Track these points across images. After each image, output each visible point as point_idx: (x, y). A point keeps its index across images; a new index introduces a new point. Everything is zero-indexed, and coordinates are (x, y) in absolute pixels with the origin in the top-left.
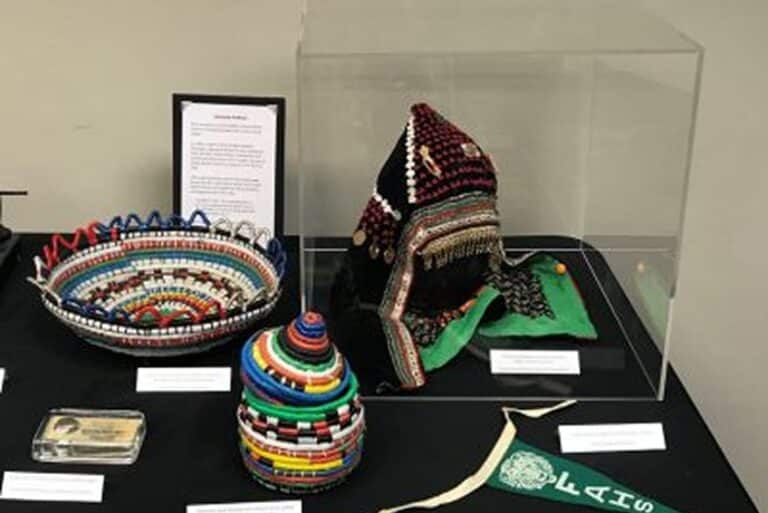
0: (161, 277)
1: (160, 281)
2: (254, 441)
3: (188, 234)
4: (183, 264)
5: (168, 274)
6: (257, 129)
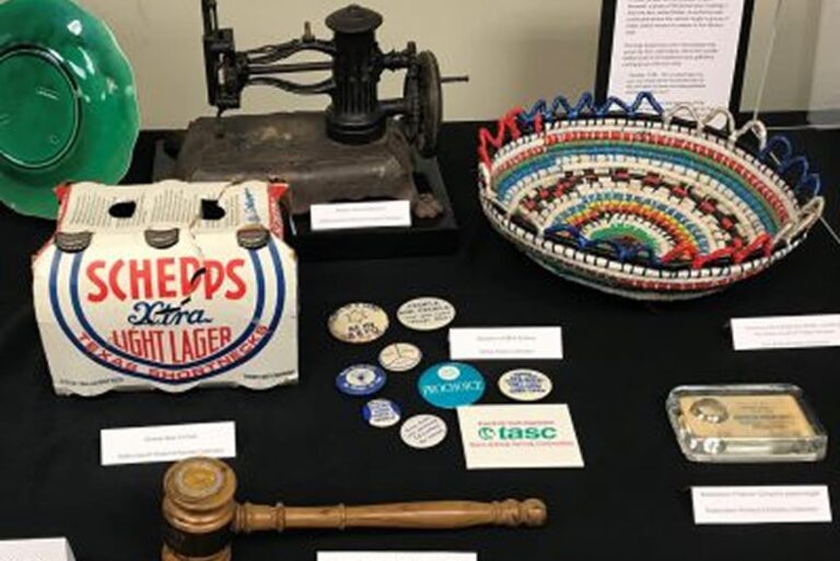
0: (597, 180)
1: (595, 185)
3: (630, 123)
4: (619, 161)
5: (605, 175)
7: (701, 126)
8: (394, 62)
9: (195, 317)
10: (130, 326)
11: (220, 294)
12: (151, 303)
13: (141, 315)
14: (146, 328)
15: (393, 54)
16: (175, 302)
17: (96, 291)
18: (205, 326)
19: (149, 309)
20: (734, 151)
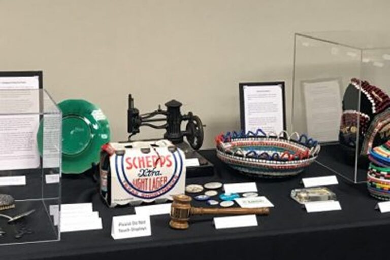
2: (382, 183)
3: (256, 139)
6: (275, 95)
7: (278, 137)
8: (184, 118)
9: (157, 173)
10: (138, 178)
11: (164, 165)
12: (145, 169)
13: (141, 173)
14: (143, 178)
15: (185, 115)
16: (151, 169)
17: (129, 166)
18: (160, 176)
19: (144, 171)
20: (290, 143)
